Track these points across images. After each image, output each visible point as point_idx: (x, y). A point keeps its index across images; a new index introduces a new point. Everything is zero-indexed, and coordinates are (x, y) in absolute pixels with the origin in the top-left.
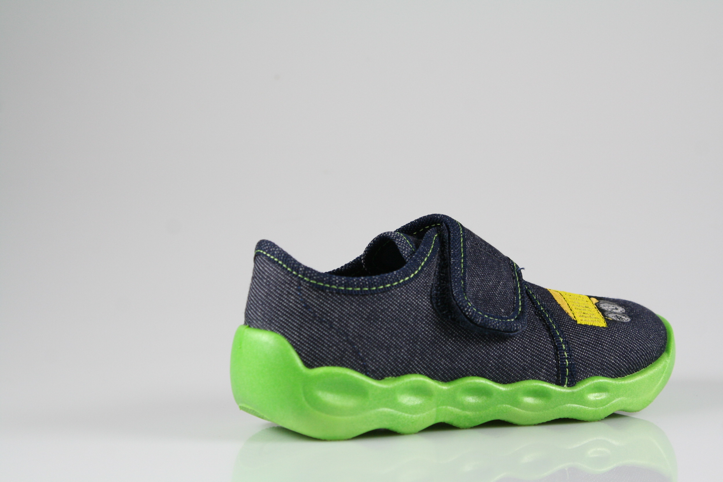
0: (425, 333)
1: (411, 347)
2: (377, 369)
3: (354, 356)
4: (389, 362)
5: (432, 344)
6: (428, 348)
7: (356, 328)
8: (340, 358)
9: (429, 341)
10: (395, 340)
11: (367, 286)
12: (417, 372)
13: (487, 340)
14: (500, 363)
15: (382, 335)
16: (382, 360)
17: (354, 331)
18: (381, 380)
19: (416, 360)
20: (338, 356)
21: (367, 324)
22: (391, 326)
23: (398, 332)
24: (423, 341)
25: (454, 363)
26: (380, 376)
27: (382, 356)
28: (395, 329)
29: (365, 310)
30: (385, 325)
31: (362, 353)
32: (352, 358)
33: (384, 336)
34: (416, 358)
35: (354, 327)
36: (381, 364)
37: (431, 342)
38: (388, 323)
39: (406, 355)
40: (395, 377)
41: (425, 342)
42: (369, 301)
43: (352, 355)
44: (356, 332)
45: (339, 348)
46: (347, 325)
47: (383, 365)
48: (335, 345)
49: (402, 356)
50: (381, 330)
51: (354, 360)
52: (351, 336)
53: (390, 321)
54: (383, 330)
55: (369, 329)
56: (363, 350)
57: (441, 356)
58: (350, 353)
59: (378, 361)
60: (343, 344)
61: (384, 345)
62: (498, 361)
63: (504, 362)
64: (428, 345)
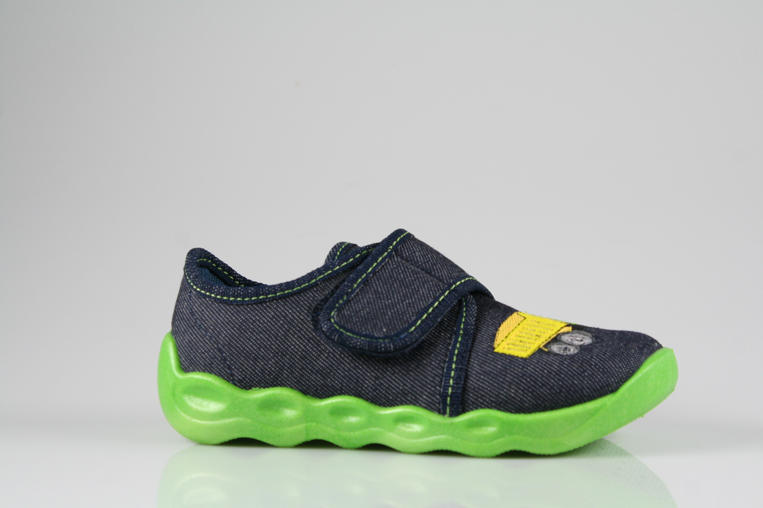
0: (295, 347)
1: (279, 359)
2: (243, 378)
3: (222, 364)
4: (256, 373)
5: (302, 358)
6: (297, 363)
7: (227, 337)
8: (209, 364)
9: (299, 355)
10: (263, 351)
11: (242, 297)
12: (287, 385)
13: (365, 359)
14: (377, 384)
15: (251, 345)
16: (248, 370)
17: (225, 339)
18: (248, 389)
19: (285, 373)
20: (208, 362)
21: (238, 333)
22: (261, 337)
23: (267, 343)
24: (293, 354)
25: (327, 380)
26: (248, 386)
27: (249, 367)
28: (264, 340)
29: (238, 320)
30: (255, 336)
31: (229, 361)
32: (220, 366)
33: (252, 347)
34: (285, 372)
35: (226, 336)
36: (248, 374)
37: (300, 357)
38: (258, 334)
39: (274, 367)
40: (264, 388)
41: (295, 356)
42: (242, 311)
43: (221, 362)
44: (226, 340)
45: (209, 355)
46: (219, 333)
47: (250, 375)
48: (206, 352)
49: (269, 368)
50: (250, 340)
51: (222, 367)
52: (221, 344)
53: (260, 332)
54: (252, 340)
55: (238, 338)
56: (231, 359)
57: (312, 371)
58: (219, 360)
59: (244, 371)
60: (214, 351)
61: (252, 356)
62: (375, 382)
63: (381, 383)
64: (298, 359)
